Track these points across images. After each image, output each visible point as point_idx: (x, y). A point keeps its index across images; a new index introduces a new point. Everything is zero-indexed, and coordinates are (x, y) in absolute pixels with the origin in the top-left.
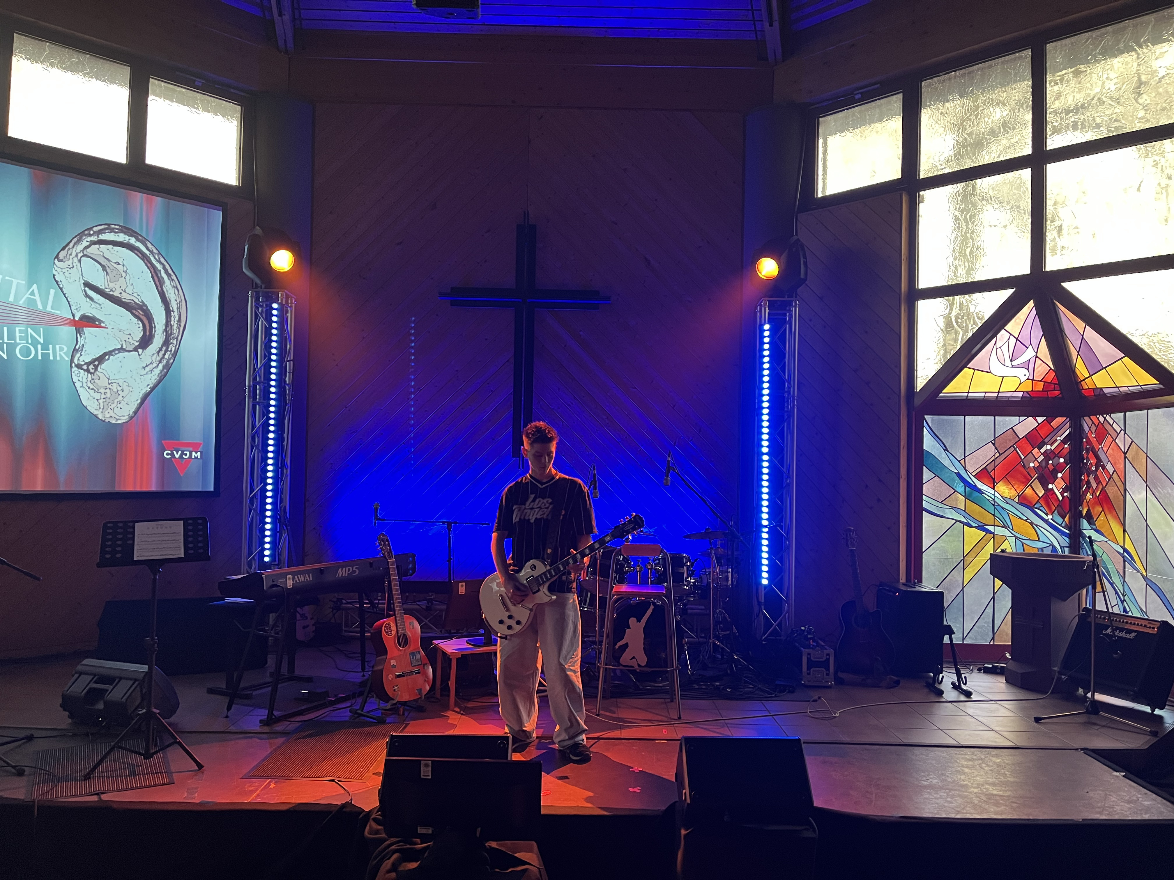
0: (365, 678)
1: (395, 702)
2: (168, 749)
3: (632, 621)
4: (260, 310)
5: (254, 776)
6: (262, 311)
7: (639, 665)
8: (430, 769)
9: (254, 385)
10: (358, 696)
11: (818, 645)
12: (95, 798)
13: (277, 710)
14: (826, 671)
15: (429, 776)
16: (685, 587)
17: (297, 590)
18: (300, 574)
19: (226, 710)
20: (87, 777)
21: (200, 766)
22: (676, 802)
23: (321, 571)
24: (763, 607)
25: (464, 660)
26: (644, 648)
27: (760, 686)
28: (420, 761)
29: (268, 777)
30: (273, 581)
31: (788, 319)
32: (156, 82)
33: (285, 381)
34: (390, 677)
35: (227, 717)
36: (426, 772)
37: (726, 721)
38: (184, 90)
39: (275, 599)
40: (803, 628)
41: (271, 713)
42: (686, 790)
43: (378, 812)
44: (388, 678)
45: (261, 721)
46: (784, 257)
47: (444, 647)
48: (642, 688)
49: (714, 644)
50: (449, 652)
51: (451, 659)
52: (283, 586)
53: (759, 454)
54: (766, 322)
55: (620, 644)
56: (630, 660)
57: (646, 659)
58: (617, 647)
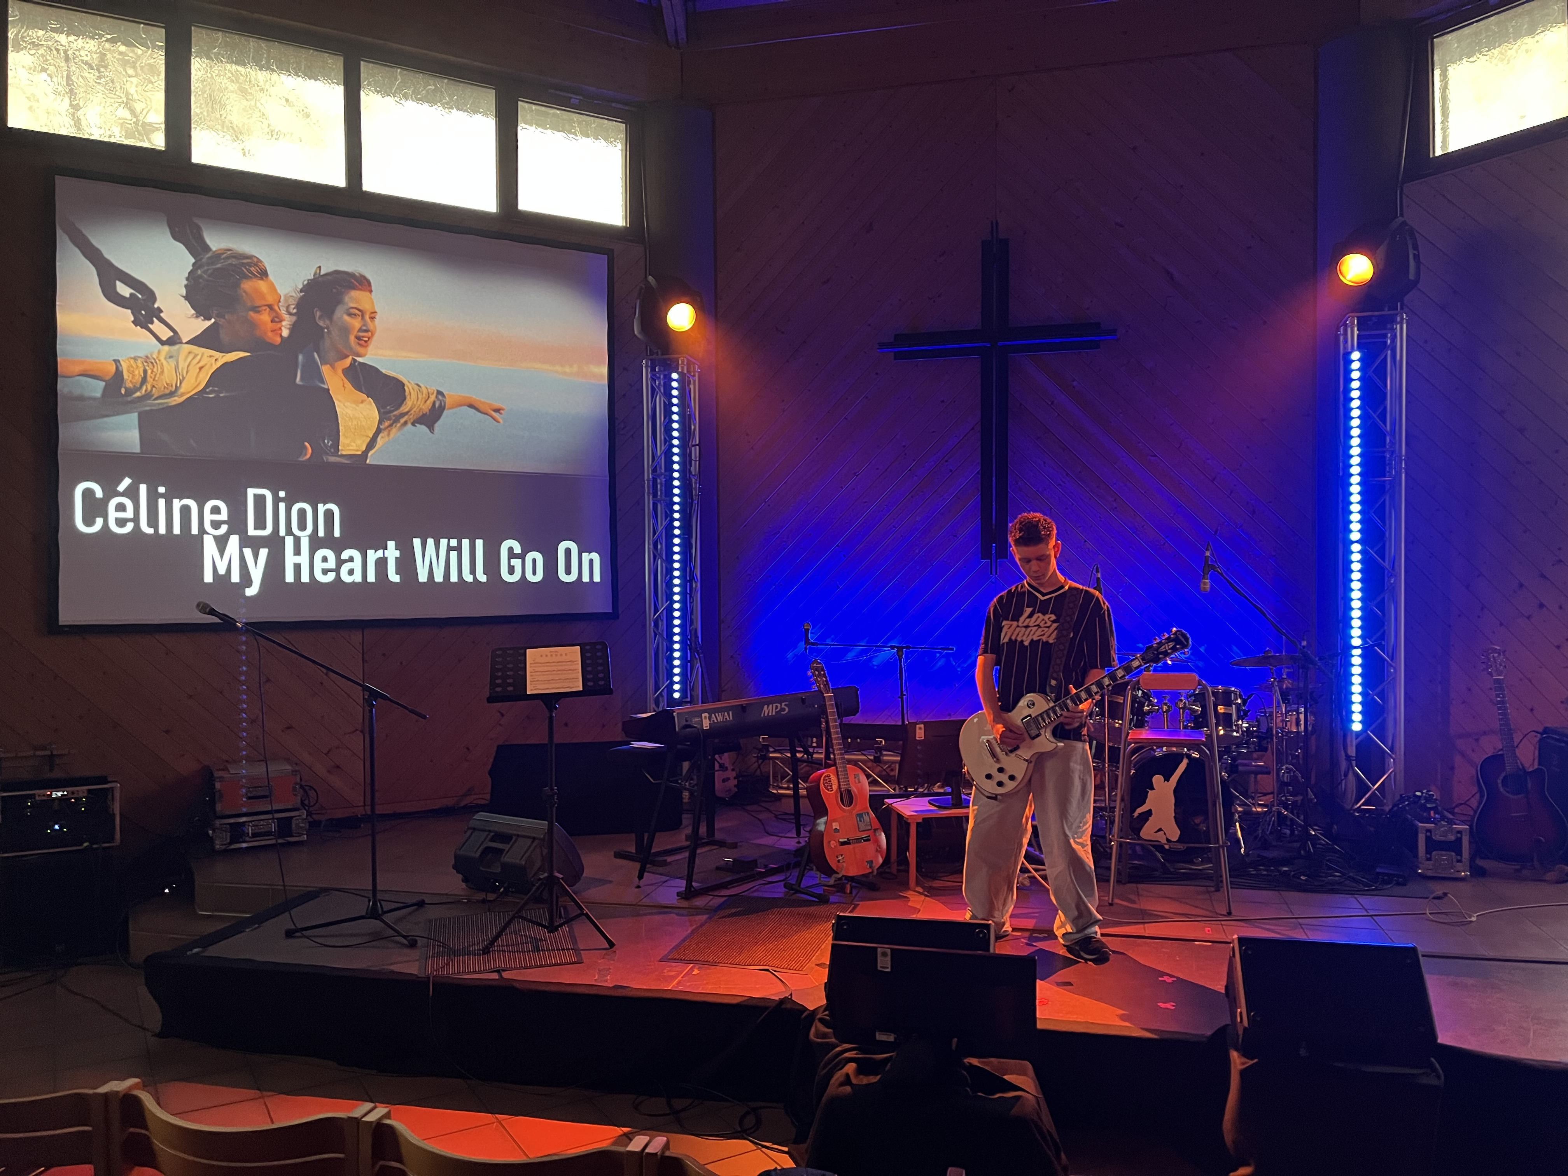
0: (801, 845)
1: (840, 876)
2: (573, 922)
3: (1157, 779)
4: (657, 383)
5: (674, 960)
6: (660, 384)
7: (1168, 840)
8: (889, 958)
9: (653, 478)
10: (794, 868)
11: (1443, 818)
12: (495, 976)
13: (696, 882)
14: (1457, 855)
15: (888, 968)
16: (1235, 734)
17: (716, 731)
18: (718, 713)
19: (637, 879)
20: (486, 951)
21: (611, 944)
22: (1227, 1025)
23: (743, 708)
24: (1354, 763)
25: (926, 825)
26: (1175, 817)
27: (1351, 874)
28: (876, 948)
29: (690, 962)
30: (686, 721)
31: (1389, 342)
32: (526, 105)
33: (690, 472)
34: (833, 844)
35: (638, 887)
36: (884, 963)
37: (1300, 920)
38: (558, 112)
39: (688, 743)
40: (1418, 794)
41: (689, 885)
42: (1242, 1009)
43: (825, 1011)
44: (830, 846)
45: (678, 894)
46: (1382, 250)
47: (899, 808)
48: (1172, 870)
49: (1279, 814)
50: (906, 814)
51: (909, 824)
52: (698, 726)
53: (1346, 542)
54: (1355, 348)
55: (1139, 810)
56: (1155, 832)
57: (1178, 832)
58: (1136, 815)
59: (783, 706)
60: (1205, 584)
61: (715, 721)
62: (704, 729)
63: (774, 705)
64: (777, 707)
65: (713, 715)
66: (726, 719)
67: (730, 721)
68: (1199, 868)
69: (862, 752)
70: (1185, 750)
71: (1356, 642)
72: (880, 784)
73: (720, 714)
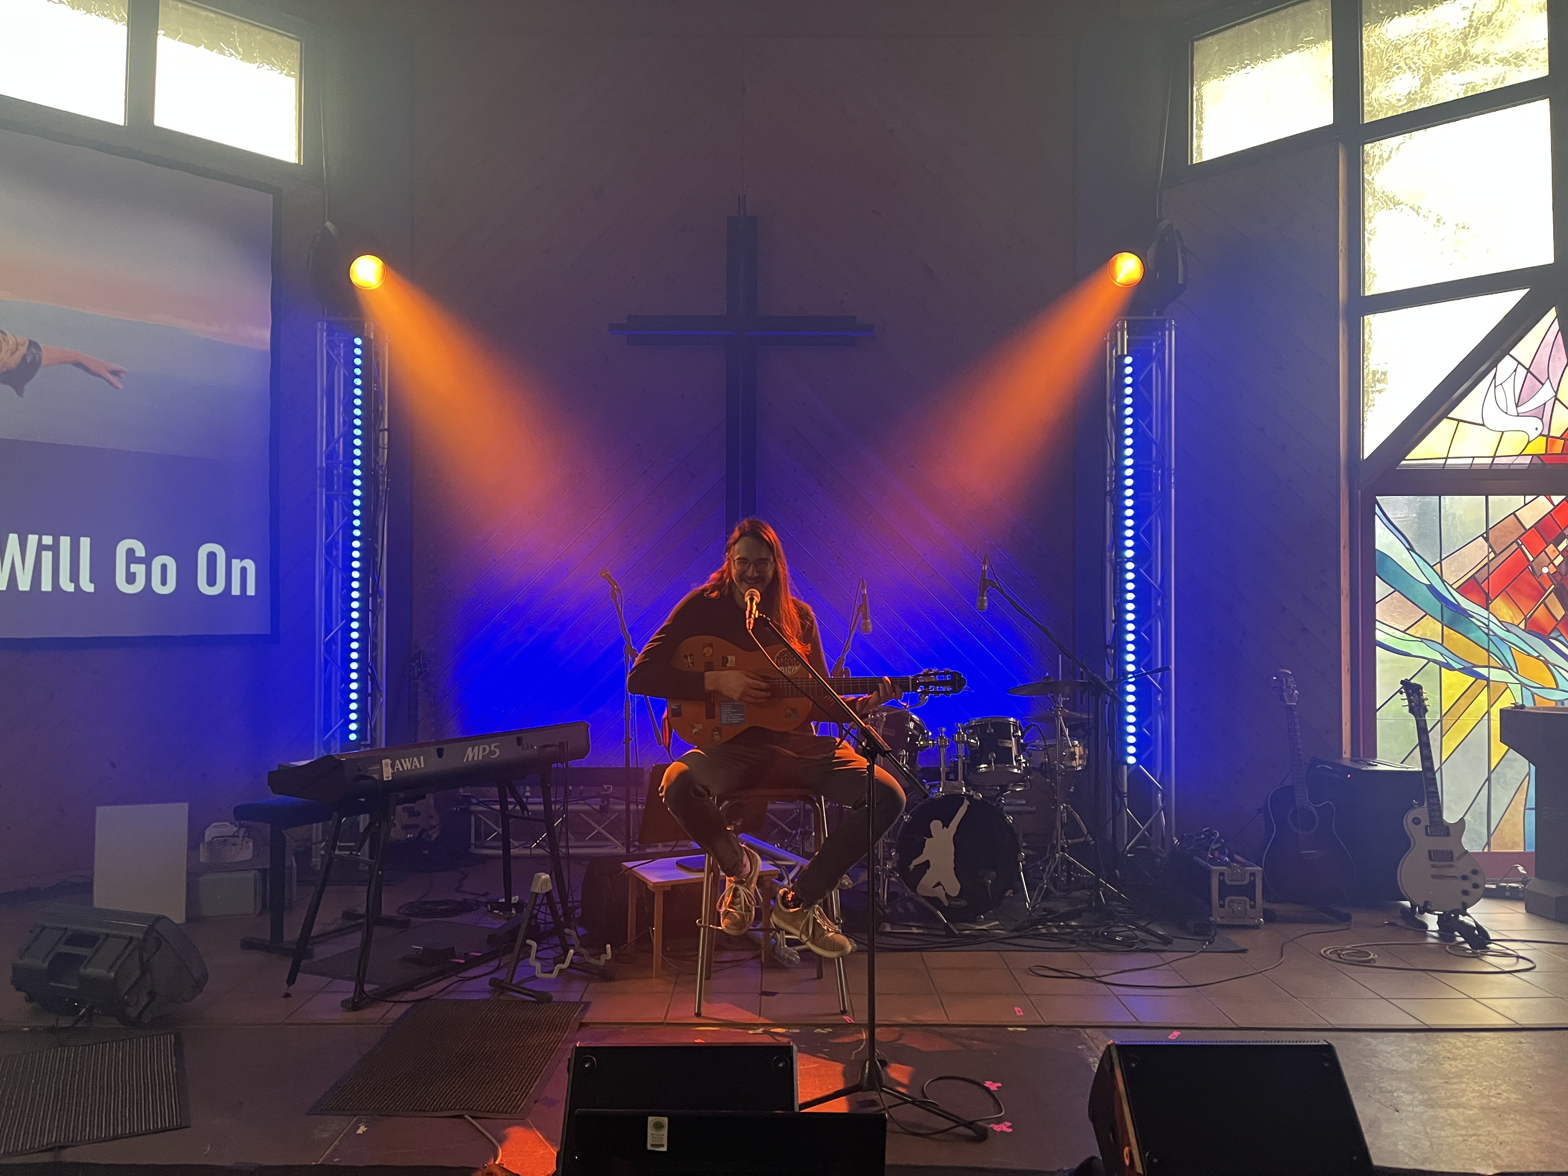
3: (936, 825)
4: (336, 352)
5: (330, 1110)
6: (338, 350)
8: (665, 1132)
9: (328, 467)
11: (1233, 859)
13: (371, 982)
14: (1251, 900)
15: (662, 1146)
16: (1016, 771)
17: (401, 782)
18: (404, 759)
24: (1126, 799)
30: (361, 769)
36: (658, 1139)
41: (359, 989)
42: (1132, 1148)
45: (343, 1003)
47: (642, 874)
48: (957, 932)
49: (1064, 860)
50: (650, 882)
51: (654, 893)
52: (376, 776)
53: (1119, 560)
54: (1126, 353)
55: (916, 862)
56: (934, 887)
57: (959, 886)
58: (912, 867)
59: (493, 748)
60: (982, 601)
61: (401, 769)
62: (385, 779)
63: (481, 747)
64: (484, 750)
65: (397, 762)
66: (416, 766)
67: (421, 768)
68: (984, 927)
69: (586, 801)
70: (964, 790)
71: (1131, 668)
72: (608, 840)
73: (407, 760)
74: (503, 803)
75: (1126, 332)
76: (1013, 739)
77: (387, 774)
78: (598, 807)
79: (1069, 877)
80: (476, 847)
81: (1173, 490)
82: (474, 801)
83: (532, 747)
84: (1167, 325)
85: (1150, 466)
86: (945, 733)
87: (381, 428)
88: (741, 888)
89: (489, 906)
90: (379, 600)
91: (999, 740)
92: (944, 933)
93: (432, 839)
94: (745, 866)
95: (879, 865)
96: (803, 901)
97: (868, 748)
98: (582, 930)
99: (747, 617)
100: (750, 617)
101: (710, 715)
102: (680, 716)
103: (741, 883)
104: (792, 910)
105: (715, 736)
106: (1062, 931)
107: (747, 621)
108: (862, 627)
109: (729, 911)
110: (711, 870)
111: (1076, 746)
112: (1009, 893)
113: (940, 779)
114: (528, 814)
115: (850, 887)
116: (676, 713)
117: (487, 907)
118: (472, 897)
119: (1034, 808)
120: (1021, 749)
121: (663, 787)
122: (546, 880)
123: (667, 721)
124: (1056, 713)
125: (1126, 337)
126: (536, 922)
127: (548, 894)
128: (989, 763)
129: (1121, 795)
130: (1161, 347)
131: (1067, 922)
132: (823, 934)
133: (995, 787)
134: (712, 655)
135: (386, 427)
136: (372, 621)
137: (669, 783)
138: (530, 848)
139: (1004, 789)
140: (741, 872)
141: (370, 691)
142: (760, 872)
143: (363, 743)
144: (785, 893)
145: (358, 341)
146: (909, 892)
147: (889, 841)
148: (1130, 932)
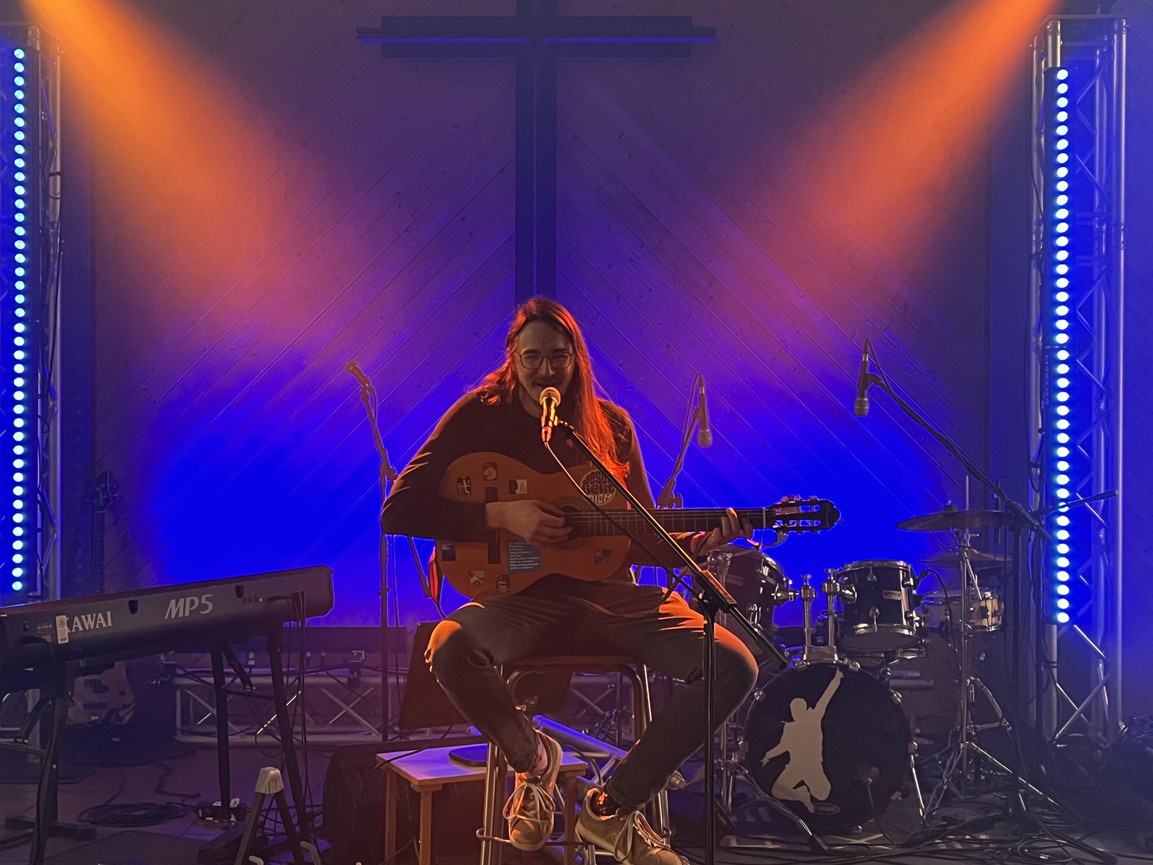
3: (798, 705)
17: (81, 646)
30: (28, 628)
47: (404, 769)
48: (826, 848)
49: (971, 751)
50: (415, 779)
51: (419, 794)
52: (48, 638)
53: (1049, 347)
54: (1059, 65)
55: (772, 754)
56: (794, 788)
57: (829, 787)
58: (765, 761)
59: (203, 601)
60: (862, 403)
61: (81, 629)
62: (60, 642)
63: (188, 600)
64: (192, 603)
65: (76, 619)
66: (101, 625)
67: (108, 628)
68: (863, 841)
69: (330, 672)
70: (836, 658)
71: (1063, 494)
72: (358, 723)
73: (89, 616)
74: (219, 675)
75: (1059, 37)
76: (903, 589)
77: (63, 635)
78: (344, 680)
79: (977, 774)
80: (183, 732)
81: (1122, 252)
82: (180, 672)
83: (257, 600)
84: (1116, 27)
85: (1090, 219)
86: (811, 581)
87: (52, 171)
88: (534, 788)
89: (200, 812)
90: (51, 403)
91: (884, 591)
92: (807, 849)
93: (124, 722)
94: (541, 758)
95: (721, 756)
96: (618, 806)
97: (705, 601)
98: (324, 844)
99: (543, 424)
100: (547, 425)
101: (494, 558)
102: (454, 559)
103: (535, 781)
104: (604, 818)
105: (501, 587)
106: (967, 847)
107: (543, 430)
108: (700, 439)
109: (520, 819)
110: (496, 763)
111: (988, 598)
112: (897, 796)
113: (803, 643)
114: (251, 688)
115: (682, 787)
116: (449, 556)
117: (197, 812)
118: (179, 800)
119: (931, 683)
120: (914, 603)
121: (429, 651)
122: (274, 779)
123: (434, 566)
124: (961, 553)
125: (1059, 43)
126: (262, 832)
127: (278, 796)
128: (870, 621)
129: (1049, 664)
130: (1107, 57)
131: (974, 835)
132: (646, 850)
133: (877, 655)
134: (496, 478)
135: (58, 170)
136: (42, 432)
137: (439, 645)
138: (254, 734)
139: (890, 656)
140: (534, 767)
141: (39, 526)
142: (561, 766)
143: (31, 594)
144: (595, 795)
145: (19, 54)
146: (761, 795)
147: (734, 726)
148: (1058, 849)
